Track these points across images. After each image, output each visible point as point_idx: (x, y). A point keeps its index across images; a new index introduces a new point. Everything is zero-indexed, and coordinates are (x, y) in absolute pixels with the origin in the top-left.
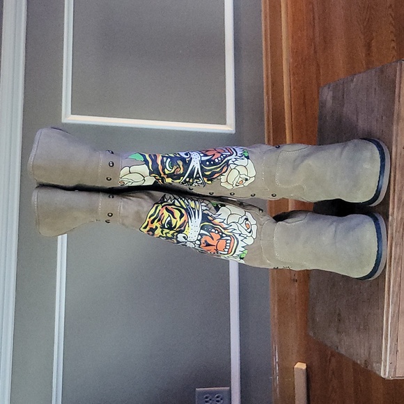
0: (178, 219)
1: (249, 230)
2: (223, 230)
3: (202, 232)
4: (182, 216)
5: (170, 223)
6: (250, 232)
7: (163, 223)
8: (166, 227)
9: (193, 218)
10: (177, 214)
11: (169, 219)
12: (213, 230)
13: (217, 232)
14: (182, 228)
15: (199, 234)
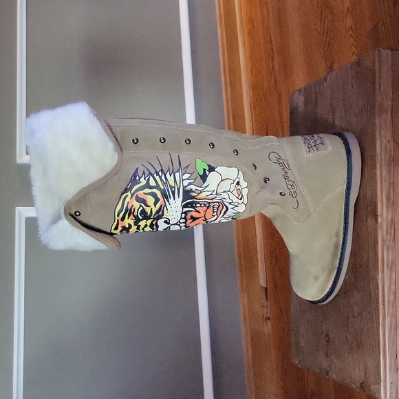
0: (153, 206)
1: (240, 197)
2: (210, 201)
3: (185, 210)
4: (157, 200)
5: (143, 212)
6: (241, 199)
7: (135, 214)
8: (141, 218)
9: (171, 200)
10: (151, 200)
11: (141, 208)
12: (198, 205)
13: (203, 205)
14: (160, 213)
15: (182, 213)
